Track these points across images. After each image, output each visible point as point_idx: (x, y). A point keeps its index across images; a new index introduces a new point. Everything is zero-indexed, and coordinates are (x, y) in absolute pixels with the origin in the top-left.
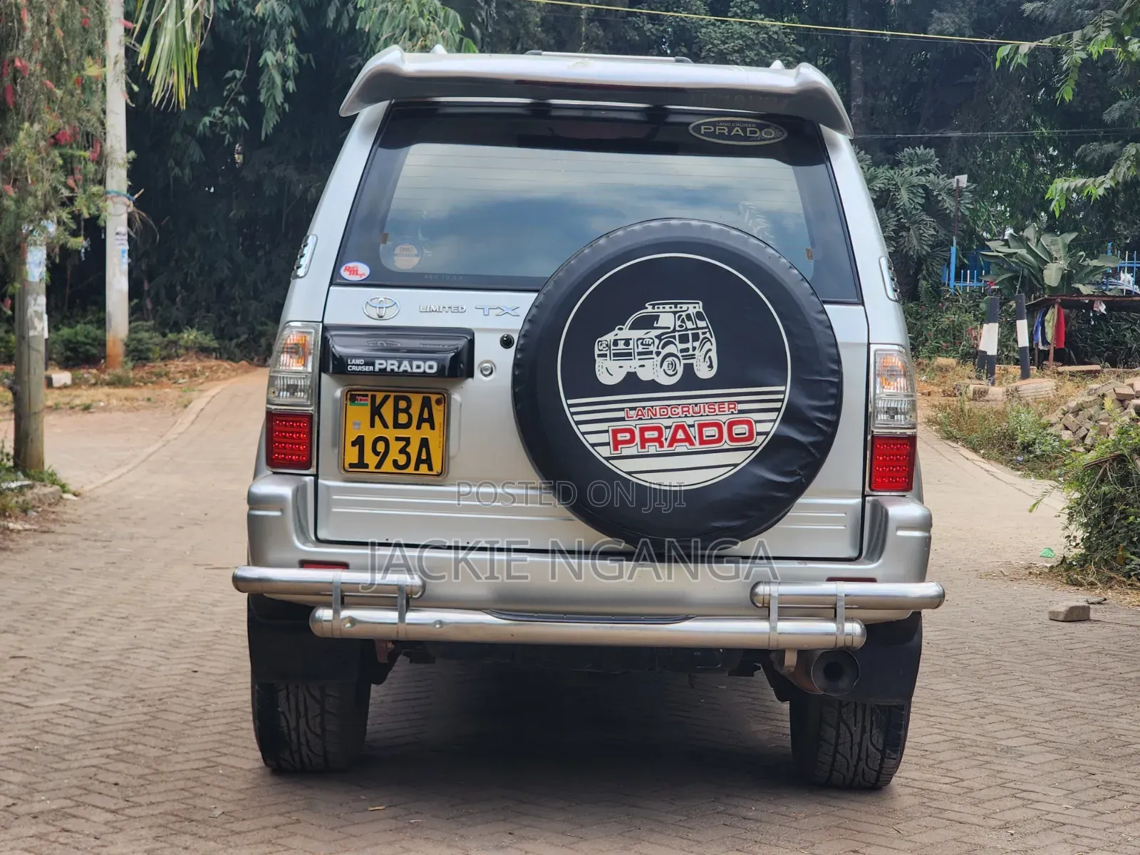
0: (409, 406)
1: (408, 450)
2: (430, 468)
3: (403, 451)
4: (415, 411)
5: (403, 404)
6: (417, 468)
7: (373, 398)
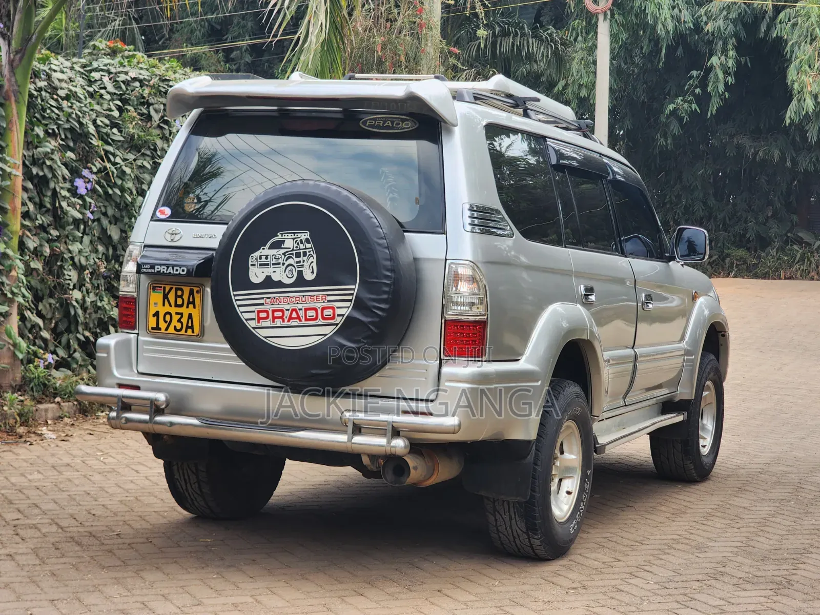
0: (183, 294)
1: (182, 320)
2: (193, 332)
3: (179, 321)
4: (186, 297)
5: (179, 293)
6: (186, 332)
7: (164, 288)
